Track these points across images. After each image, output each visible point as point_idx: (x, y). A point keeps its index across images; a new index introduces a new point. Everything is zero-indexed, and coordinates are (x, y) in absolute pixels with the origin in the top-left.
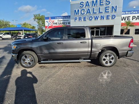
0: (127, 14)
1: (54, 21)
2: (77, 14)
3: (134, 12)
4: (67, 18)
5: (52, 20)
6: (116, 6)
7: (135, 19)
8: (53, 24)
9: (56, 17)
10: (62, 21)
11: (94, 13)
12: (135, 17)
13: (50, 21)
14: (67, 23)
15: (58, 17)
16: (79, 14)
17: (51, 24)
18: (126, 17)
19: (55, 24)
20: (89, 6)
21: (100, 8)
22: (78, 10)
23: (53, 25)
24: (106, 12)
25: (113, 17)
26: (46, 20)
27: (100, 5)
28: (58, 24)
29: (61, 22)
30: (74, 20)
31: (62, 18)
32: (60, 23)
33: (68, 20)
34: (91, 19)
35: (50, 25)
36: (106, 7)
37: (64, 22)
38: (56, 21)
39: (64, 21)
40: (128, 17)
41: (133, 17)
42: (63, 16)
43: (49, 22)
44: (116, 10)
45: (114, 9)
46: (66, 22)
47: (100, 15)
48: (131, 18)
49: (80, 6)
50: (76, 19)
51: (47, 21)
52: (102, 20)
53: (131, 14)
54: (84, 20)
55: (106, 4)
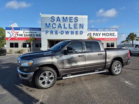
0: (89, 31)
1: (18, 32)
2: (48, 27)
3: (94, 30)
4: (35, 30)
5: (15, 31)
6: (83, 24)
7: (95, 35)
8: (16, 35)
9: (22, 28)
10: (28, 32)
11: (65, 28)
12: (95, 34)
13: (13, 32)
14: (35, 35)
15: (24, 28)
16: (50, 27)
17: (14, 35)
18: (89, 33)
19: (19, 35)
20: (60, 21)
21: (70, 24)
22: (50, 24)
23: (17, 37)
24: (75, 28)
25: (81, 33)
26: (6, 31)
27: (70, 21)
28: (23, 35)
29: (28, 34)
30: (45, 33)
31: (28, 30)
32: (26, 35)
33: (36, 33)
34: (62, 33)
35: (12, 37)
36: (75, 24)
37: (31, 34)
38: (21, 32)
39: (31, 32)
40: (90, 33)
41: (93, 33)
42: (30, 28)
43: (11, 33)
44: (83, 27)
45: (82, 26)
46: (33, 34)
47: (70, 30)
48: (92, 35)
49: (51, 20)
50: (47, 32)
51: (8, 32)
52: (67, 35)
53: (92, 31)
54: (56, 33)
55: (75, 21)
